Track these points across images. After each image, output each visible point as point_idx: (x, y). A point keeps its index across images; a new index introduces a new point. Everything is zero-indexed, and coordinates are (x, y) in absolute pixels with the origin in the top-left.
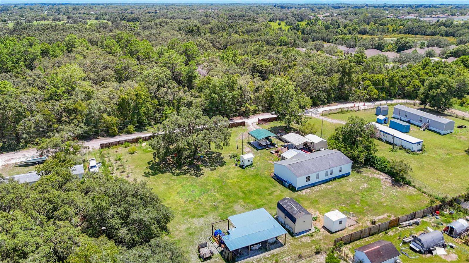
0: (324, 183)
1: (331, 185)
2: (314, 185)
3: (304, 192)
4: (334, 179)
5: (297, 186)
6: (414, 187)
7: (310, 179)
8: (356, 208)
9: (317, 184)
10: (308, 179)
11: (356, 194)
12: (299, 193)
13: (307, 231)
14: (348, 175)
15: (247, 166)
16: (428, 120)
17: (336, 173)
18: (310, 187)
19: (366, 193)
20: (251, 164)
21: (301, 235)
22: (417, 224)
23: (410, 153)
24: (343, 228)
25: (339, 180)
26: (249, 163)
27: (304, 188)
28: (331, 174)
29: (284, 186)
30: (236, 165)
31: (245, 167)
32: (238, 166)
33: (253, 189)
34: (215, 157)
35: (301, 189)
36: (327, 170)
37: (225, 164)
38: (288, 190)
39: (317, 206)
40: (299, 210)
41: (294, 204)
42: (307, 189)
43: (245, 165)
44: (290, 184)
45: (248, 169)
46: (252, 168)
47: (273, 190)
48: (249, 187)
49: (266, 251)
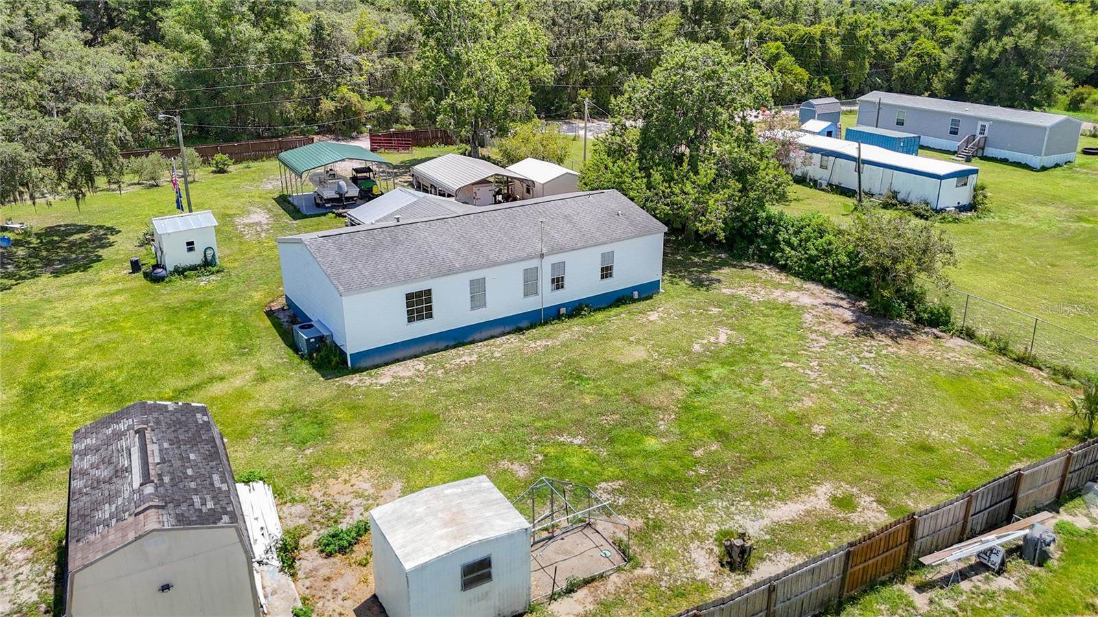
0: (519, 330)
1: (548, 337)
2: (459, 338)
3: (387, 375)
4: (576, 310)
5: (352, 346)
7: (434, 306)
8: (647, 455)
9: (477, 336)
10: (419, 305)
11: (665, 378)
12: (353, 380)
14: (647, 292)
15: (180, 271)
16: (980, 123)
18: (423, 354)
19: (717, 372)
20: (208, 264)
23: (927, 219)
25: (600, 316)
26: (196, 258)
27: (399, 355)
28: (558, 283)
29: (296, 350)
30: (136, 266)
31: (172, 273)
32: (140, 275)
33: (109, 369)
34: (73, 244)
35: (378, 360)
36: (534, 263)
37: (86, 268)
38: (305, 367)
39: (413, 453)
40: (149, 489)
41: (153, 448)
42: (415, 362)
43: (170, 268)
44: (321, 339)
45: (179, 282)
46: (206, 283)
47: (220, 368)
48: (97, 362)
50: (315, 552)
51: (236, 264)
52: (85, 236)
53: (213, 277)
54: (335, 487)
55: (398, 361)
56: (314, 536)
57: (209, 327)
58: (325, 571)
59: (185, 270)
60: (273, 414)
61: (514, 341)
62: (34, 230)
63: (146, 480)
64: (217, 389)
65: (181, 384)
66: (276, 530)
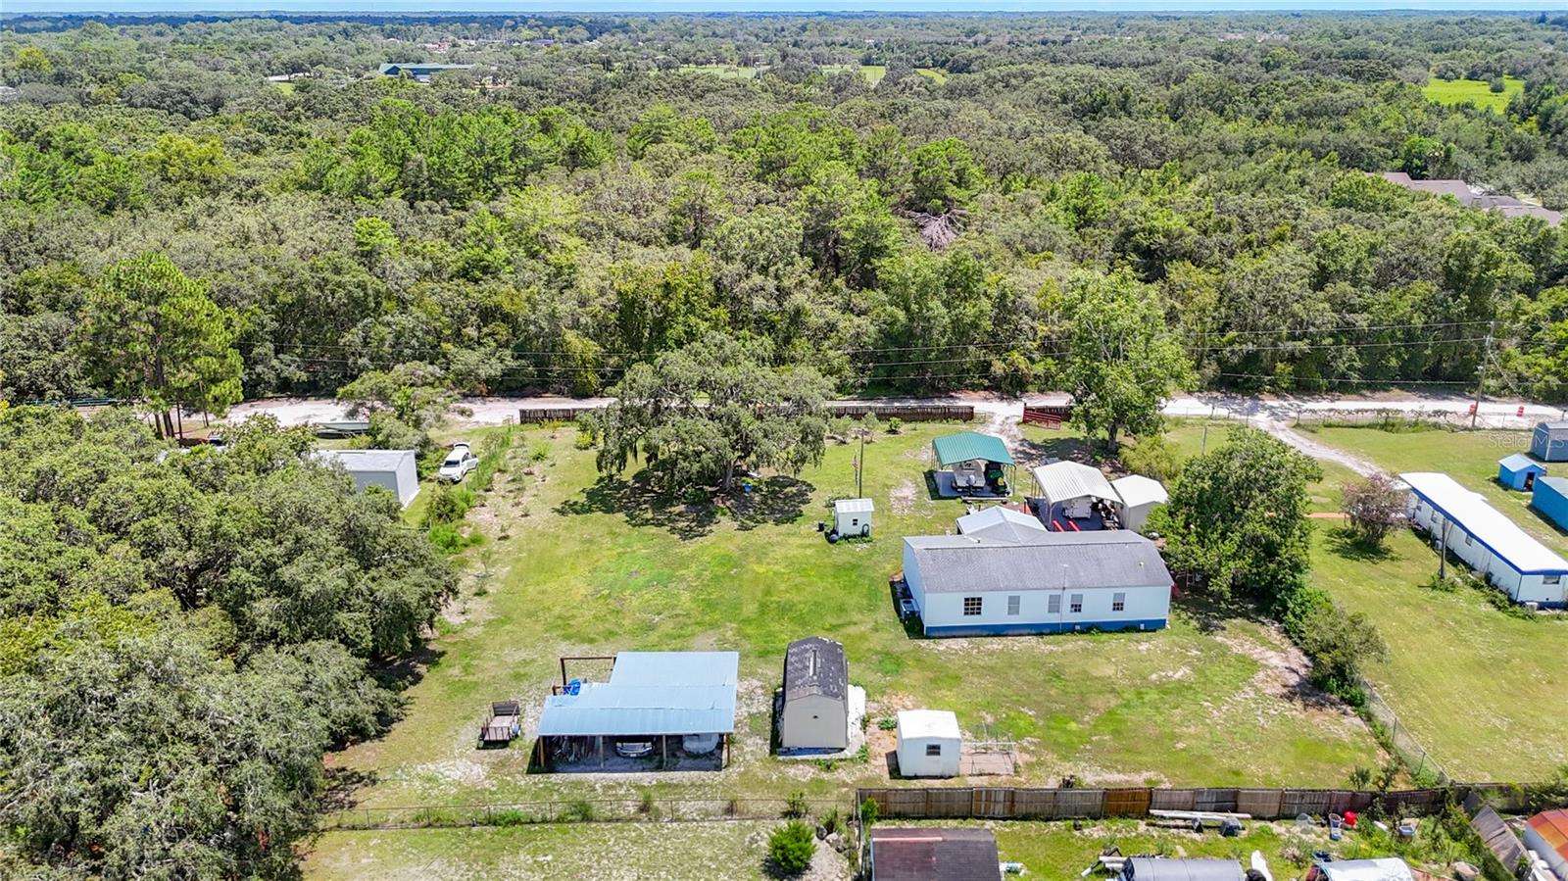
0: (1041, 634)
1: (1058, 644)
2: (998, 631)
3: (944, 645)
4: (1087, 629)
5: (928, 622)
6: (1369, 718)
7: (983, 607)
8: (1065, 731)
9: (1010, 633)
10: (973, 605)
11: (1113, 691)
12: (924, 643)
13: (826, 751)
14: (1153, 626)
15: (846, 538)
17: (1097, 609)
18: (971, 636)
19: (1152, 695)
20: (864, 534)
21: (799, 758)
22: (1229, 831)
23: (1499, 608)
24: (947, 774)
25: (1105, 637)
26: (857, 530)
27: (954, 633)
28: (1077, 608)
29: (899, 615)
30: (821, 527)
31: (841, 538)
32: (822, 533)
33: (800, 602)
34: (786, 496)
35: (943, 634)
36: (1059, 592)
37: (792, 520)
38: (901, 628)
39: (938, 694)
40: (815, 678)
41: (818, 660)
42: (964, 640)
43: (841, 534)
44: (913, 613)
45: (846, 546)
46: (861, 548)
47: (856, 617)
48: (794, 597)
49: (659, 768)
50: (876, 726)
51: (882, 537)
52: (794, 490)
53: (865, 545)
54: (895, 700)
55: (955, 637)
56: (878, 719)
57: (856, 584)
58: (878, 735)
59: (850, 537)
60: (877, 653)
61: (1032, 641)
62: (766, 479)
63: (814, 674)
64: (851, 630)
65: (835, 622)
66: (863, 712)
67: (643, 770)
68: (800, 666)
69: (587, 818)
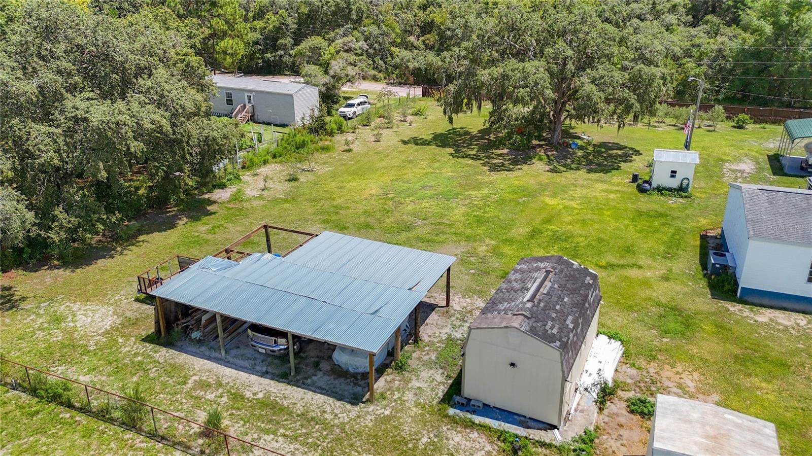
3: (765, 316)
5: (746, 280)
12: (734, 308)
13: (526, 422)
15: (660, 190)
20: (682, 190)
21: (478, 419)
26: (674, 183)
29: (704, 268)
30: (635, 178)
31: (654, 189)
32: (635, 185)
34: (610, 156)
35: (765, 301)
37: (606, 171)
38: (703, 283)
39: (747, 382)
40: (529, 305)
41: (548, 284)
42: (801, 316)
43: (654, 185)
44: (725, 267)
45: (656, 197)
46: (673, 202)
47: (643, 260)
48: (577, 230)
49: (283, 377)
50: (624, 404)
51: (703, 196)
52: (620, 152)
53: (681, 200)
54: (667, 372)
55: (785, 309)
56: (631, 394)
57: (656, 231)
58: (622, 420)
59: (664, 189)
60: (658, 304)
62: (594, 142)
63: (532, 299)
64: (633, 273)
65: (614, 261)
66: (609, 376)
67: (264, 374)
68: (517, 286)
69: (131, 424)
